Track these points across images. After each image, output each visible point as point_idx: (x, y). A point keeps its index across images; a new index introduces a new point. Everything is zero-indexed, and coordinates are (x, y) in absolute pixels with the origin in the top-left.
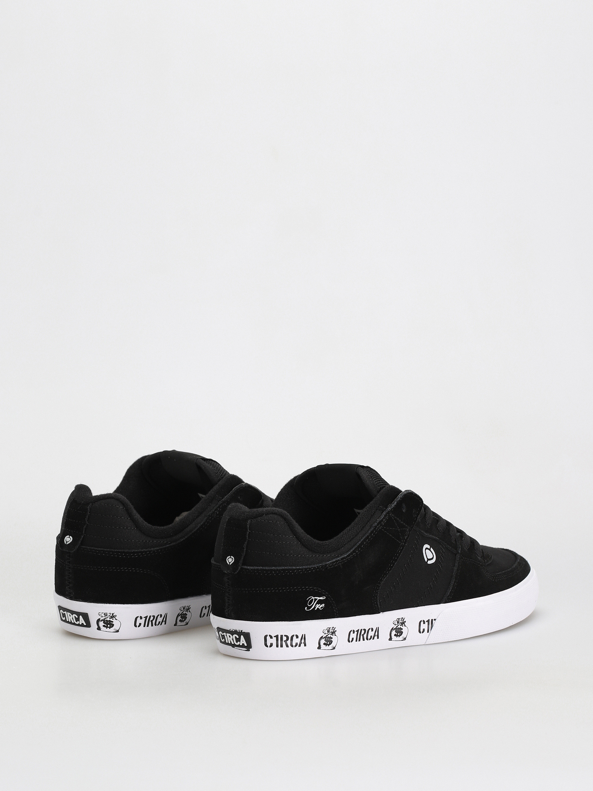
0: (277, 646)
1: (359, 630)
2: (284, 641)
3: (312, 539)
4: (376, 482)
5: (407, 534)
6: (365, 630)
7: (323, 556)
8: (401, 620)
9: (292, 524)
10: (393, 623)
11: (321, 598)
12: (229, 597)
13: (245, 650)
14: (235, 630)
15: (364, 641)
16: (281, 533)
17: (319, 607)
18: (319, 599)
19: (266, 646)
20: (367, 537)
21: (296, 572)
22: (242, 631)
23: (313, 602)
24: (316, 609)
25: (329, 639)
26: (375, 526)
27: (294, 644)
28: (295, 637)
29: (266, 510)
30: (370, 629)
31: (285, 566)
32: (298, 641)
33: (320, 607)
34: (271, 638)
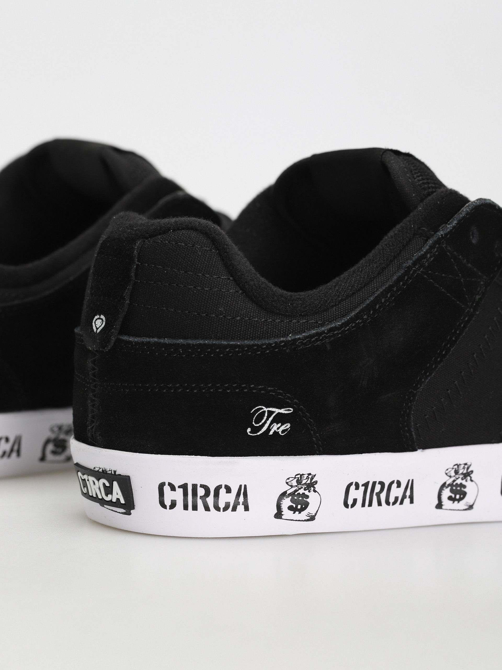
0: (186, 508)
1: (368, 482)
2: (201, 497)
3: (270, 285)
4: (419, 181)
5: (480, 290)
6: (382, 484)
7: (291, 321)
8: (464, 468)
9: (226, 252)
10: (446, 474)
11: (282, 411)
12: (94, 400)
13: (122, 513)
14: (103, 470)
15: (380, 507)
16: (202, 268)
17: (278, 428)
18: (279, 413)
19: (163, 505)
20: (390, 289)
21: (229, 352)
22: (115, 472)
23: (265, 418)
24: (271, 433)
25: (300, 498)
26: (408, 267)
27: (222, 505)
28: (223, 490)
29: (176, 222)
30: (393, 482)
31: (206, 339)
32: (231, 498)
33: (280, 430)
34: (171, 490)
